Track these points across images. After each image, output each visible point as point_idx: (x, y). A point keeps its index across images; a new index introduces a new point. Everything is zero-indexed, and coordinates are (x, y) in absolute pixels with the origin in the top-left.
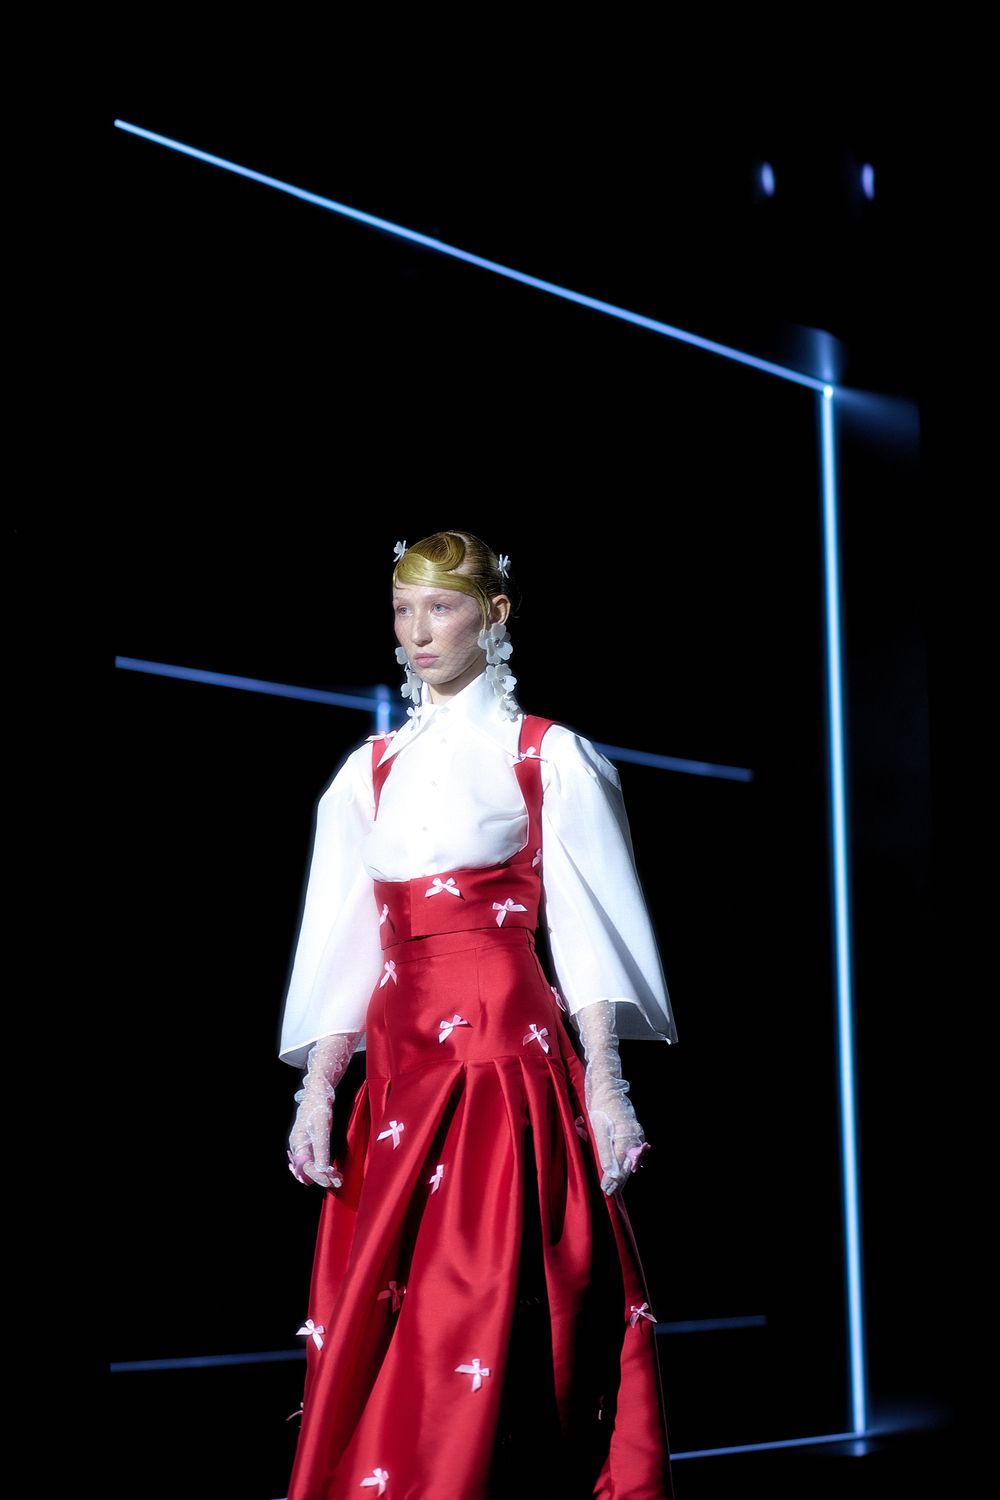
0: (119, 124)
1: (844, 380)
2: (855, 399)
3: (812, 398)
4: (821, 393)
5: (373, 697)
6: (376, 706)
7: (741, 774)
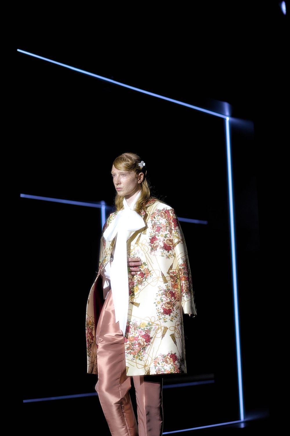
0: (18, 50)
1: (232, 115)
2: (235, 120)
3: (223, 121)
4: (226, 119)
5: (100, 204)
6: (101, 206)
7: (205, 222)
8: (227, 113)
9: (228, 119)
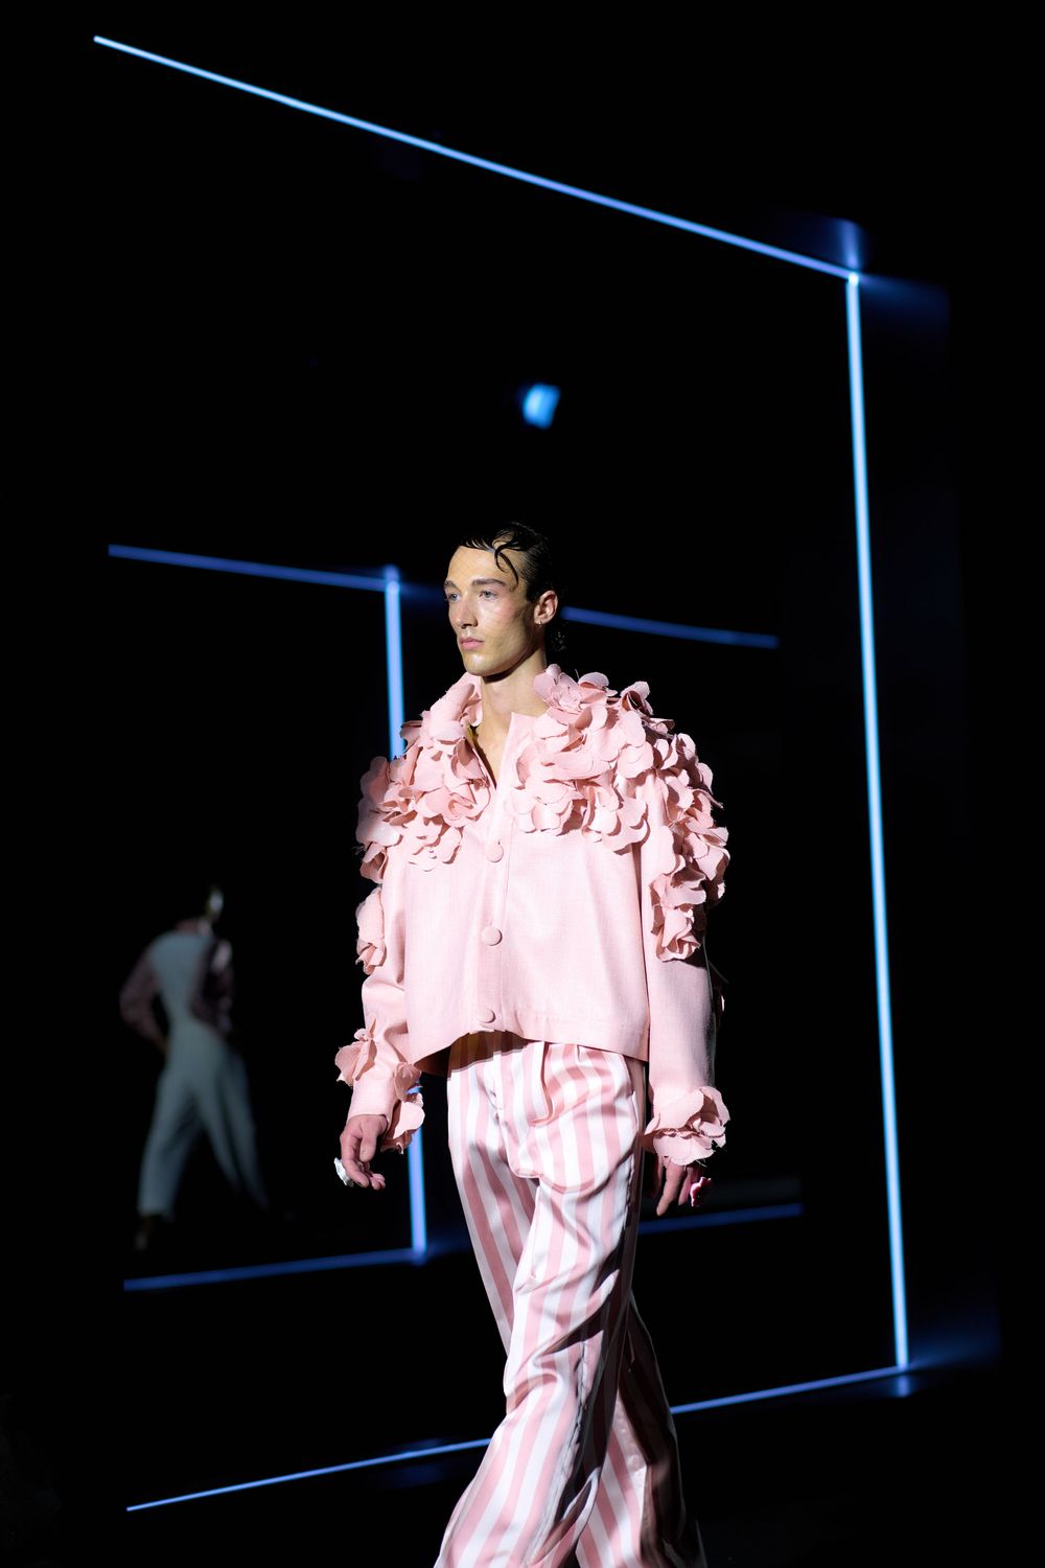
0: (98, 39)
4: (847, 280)
5: (380, 576)
6: (384, 587)
7: (767, 641)
8: (852, 259)
9: (854, 280)
